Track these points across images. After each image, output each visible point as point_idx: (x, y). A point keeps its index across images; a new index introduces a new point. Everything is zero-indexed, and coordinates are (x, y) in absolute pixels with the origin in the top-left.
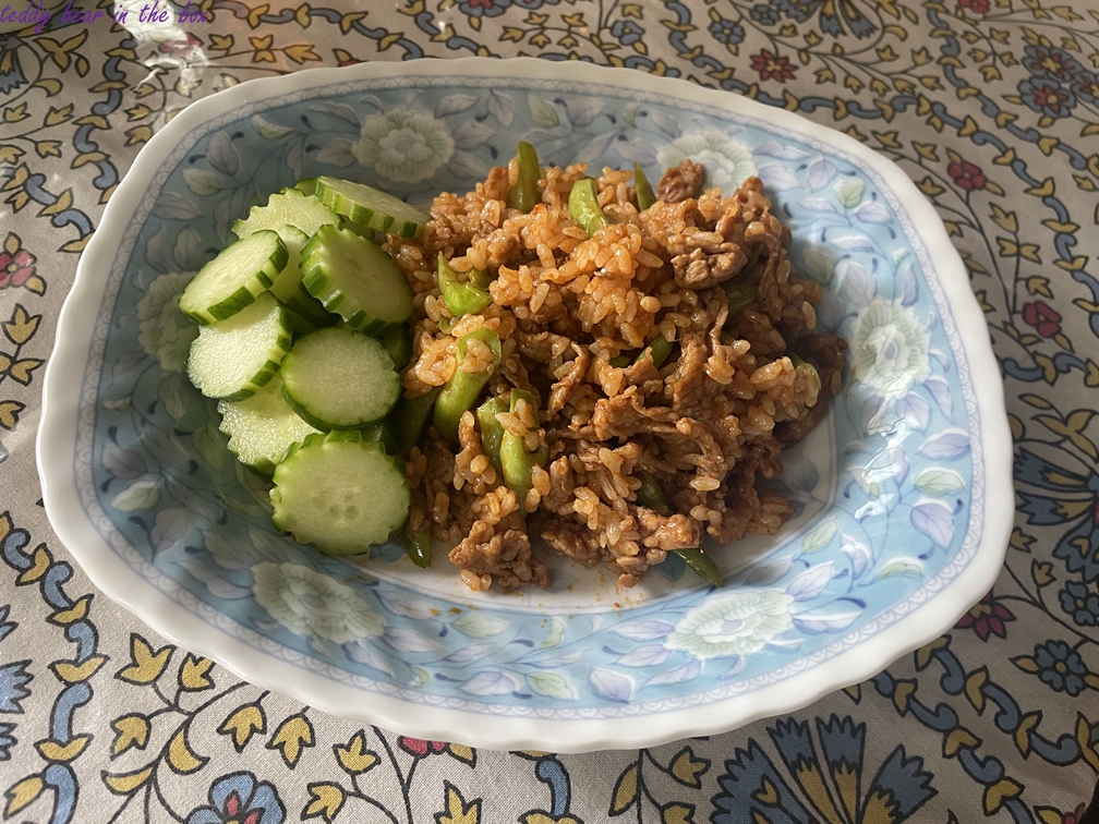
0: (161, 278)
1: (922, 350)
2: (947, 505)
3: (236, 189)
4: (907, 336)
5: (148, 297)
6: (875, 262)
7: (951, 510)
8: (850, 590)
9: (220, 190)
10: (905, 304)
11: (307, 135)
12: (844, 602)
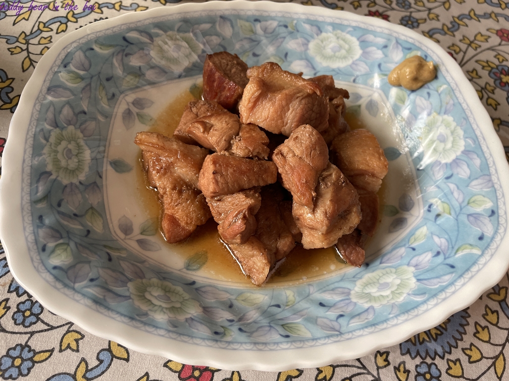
0: (462, 148)
1: (51, 145)
2: (71, 67)
3: (461, 209)
4: (56, 155)
5: (462, 137)
6: (59, 205)
7: (71, 65)
8: (127, 46)
9: (468, 203)
10: (50, 174)
11: (445, 259)
12: (131, 42)
